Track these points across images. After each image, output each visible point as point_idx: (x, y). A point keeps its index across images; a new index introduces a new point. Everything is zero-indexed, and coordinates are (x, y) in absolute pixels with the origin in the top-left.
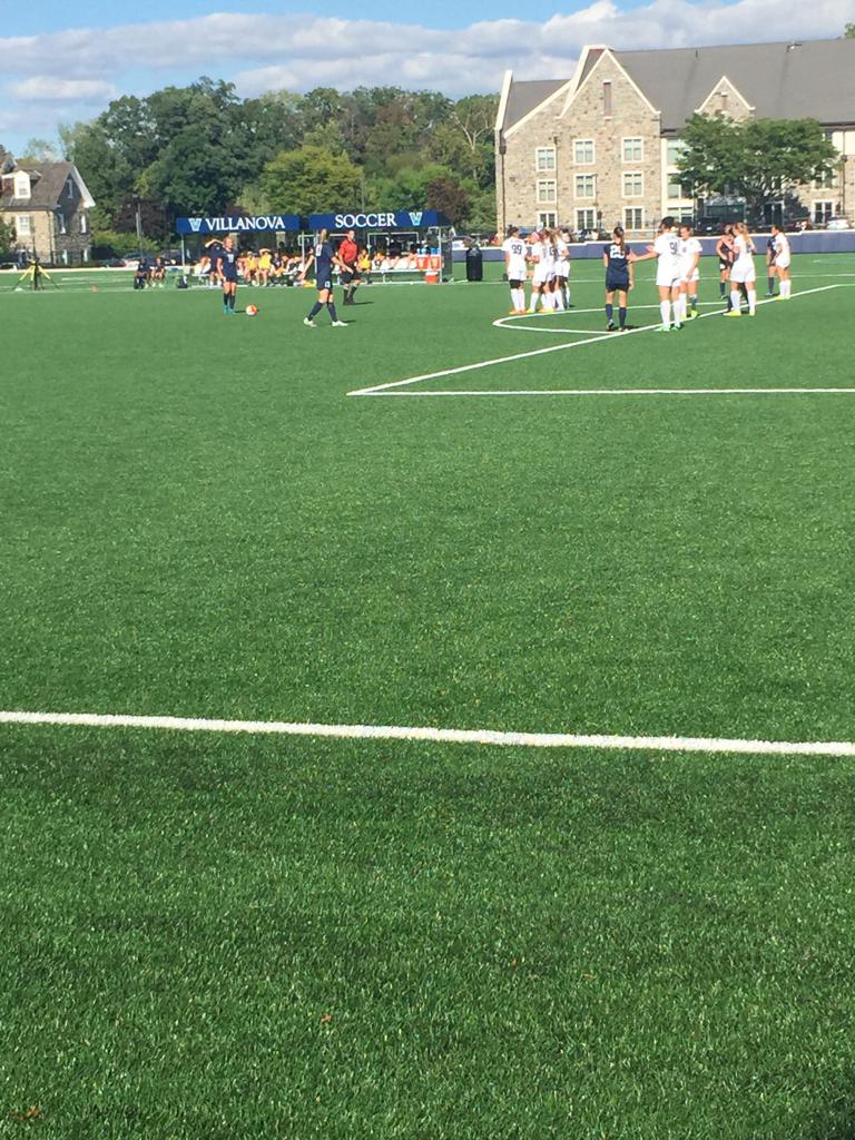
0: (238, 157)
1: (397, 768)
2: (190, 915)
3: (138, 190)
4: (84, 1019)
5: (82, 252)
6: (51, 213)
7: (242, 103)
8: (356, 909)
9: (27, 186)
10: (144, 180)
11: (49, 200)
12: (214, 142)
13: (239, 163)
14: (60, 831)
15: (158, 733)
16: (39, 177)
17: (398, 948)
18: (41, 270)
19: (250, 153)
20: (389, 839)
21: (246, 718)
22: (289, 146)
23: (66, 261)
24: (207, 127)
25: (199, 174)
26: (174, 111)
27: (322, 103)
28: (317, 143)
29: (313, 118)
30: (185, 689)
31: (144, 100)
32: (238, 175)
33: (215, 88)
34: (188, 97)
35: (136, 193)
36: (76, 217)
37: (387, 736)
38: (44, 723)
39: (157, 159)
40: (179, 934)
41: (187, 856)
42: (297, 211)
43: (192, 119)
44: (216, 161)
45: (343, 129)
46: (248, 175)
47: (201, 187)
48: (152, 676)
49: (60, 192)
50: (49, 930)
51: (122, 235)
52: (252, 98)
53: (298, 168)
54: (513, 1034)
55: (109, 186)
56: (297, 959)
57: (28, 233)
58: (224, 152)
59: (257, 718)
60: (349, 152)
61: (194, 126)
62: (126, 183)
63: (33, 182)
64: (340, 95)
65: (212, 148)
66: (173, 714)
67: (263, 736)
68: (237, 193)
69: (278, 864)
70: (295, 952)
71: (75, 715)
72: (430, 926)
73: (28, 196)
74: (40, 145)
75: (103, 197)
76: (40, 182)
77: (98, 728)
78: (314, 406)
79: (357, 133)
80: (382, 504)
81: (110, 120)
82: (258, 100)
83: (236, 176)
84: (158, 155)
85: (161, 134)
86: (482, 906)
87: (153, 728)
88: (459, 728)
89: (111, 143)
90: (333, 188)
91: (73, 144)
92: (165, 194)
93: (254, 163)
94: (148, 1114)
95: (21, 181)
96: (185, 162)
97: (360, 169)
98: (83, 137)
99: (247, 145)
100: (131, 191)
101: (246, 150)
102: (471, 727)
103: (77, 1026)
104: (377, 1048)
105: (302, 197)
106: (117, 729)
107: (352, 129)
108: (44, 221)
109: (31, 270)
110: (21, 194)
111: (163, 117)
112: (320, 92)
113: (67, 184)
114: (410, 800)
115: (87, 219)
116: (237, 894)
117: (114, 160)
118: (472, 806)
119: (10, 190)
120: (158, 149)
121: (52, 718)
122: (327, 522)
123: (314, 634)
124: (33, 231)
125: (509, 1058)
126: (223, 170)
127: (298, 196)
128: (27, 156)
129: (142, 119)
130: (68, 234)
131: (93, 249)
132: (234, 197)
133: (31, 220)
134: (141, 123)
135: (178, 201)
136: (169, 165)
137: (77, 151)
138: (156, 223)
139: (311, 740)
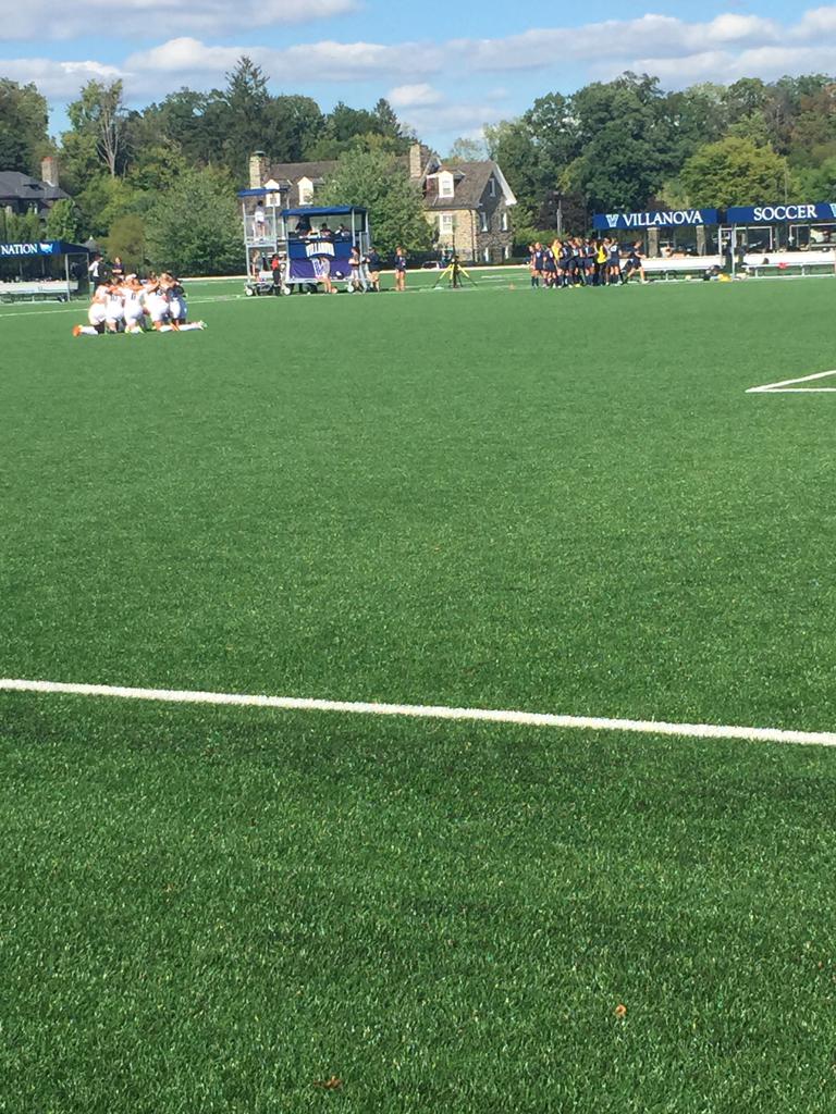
0: (661, 151)
1: (734, 767)
2: (510, 904)
3: (561, 187)
4: (393, 999)
5: (504, 250)
6: (474, 212)
7: (665, 96)
8: (671, 904)
9: (451, 185)
10: (567, 176)
11: (471, 199)
12: (637, 137)
13: (661, 157)
14: (400, 817)
15: (505, 726)
16: (463, 177)
17: (706, 944)
18: (460, 268)
19: (673, 147)
20: (715, 838)
21: (593, 715)
22: (712, 138)
23: (487, 259)
24: (630, 122)
25: (621, 169)
26: (599, 106)
27: (748, 94)
28: (742, 135)
29: (737, 109)
30: (537, 685)
31: (569, 97)
32: (660, 169)
33: (639, 82)
34: (611, 92)
35: (557, 190)
36: (496, 214)
37: (729, 736)
38: (398, 715)
39: (581, 155)
40: (496, 922)
41: (516, 846)
42: (718, 204)
43: (616, 114)
44: (638, 156)
45: (767, 120)
46: (671, 169)
47: (622, 182)
48: (508, 671)
49: (482, 190)
50: (373, 912)
51: (543, 232)
52: (676, 91)
53: (719, 162)
54: (807, 1035)
55: (531, 183)
56: (605, 951)
57: (451, 232)
58: (646, 146)
59: (602, 715)
60: (773, 143)
61: (618, 122)
62: (550, 179)
63: (457, 182)
64: (764, 84)
65: (635, 142)
66: (523, 709)
67: (605, 733)
68: (659, 188)
69: (601, 858)
70: (606, 944)
71: (429, 707)
72: (742, 927)
73: (452, 195)
74: (467, 144)
75: (526, 195)
76: (464, 181)
77: (448, 721)
78: (712, 403)
79: (783, 123)
80: (763, 504)
81: (534, 118)
82: (681, 93)
83: (658, 170)
84: (582, 150)
85: (584, 130)
86: (796, 908)
87: (502, 722)
88: (803, 730)
89: (535, 140)
90: (754, 181)
91: (497, 142)
92: (586, 190)
93: (676, 157)
94: (440, 1090)
95: (445, 180)
96: (607, 158)
97: (784, 160)
98: (508, 136)
99: (669, 139)
100: (554, 188)
101: (669, 144)
102: (816, 729)
103: (387, 1005)
104: (671, 1041)
105: (723, 190)
106: (466, 722)
107: (777, 119)
108: (466, 219)
109: (451, 269)
110: (445, 193)
111: (586, 113)
112: (744, 83)
113: (490, 183)
114: (742, 800)
115: (509, 217)
116: (557, 886)
117: (536, 157)
118: (804, 807)
119: (435, 189)
120: (581, 145)
121: (408, 710)
122: (705, 520)
123: (674, 633)
124: (455, 230)
125: (799, 1058)
126: (645, 164)
127: (720, 190)
128: (453, 155)
129: (565, 116)
130: (489, 231)
131: (513, 246)
132: (656, 192)
133: (454, 218)
134: (564, 120)
135: (600, 196)
136: (591, 160)
137: (501, 149)
138: (575, 219)
139: (653, 738)
